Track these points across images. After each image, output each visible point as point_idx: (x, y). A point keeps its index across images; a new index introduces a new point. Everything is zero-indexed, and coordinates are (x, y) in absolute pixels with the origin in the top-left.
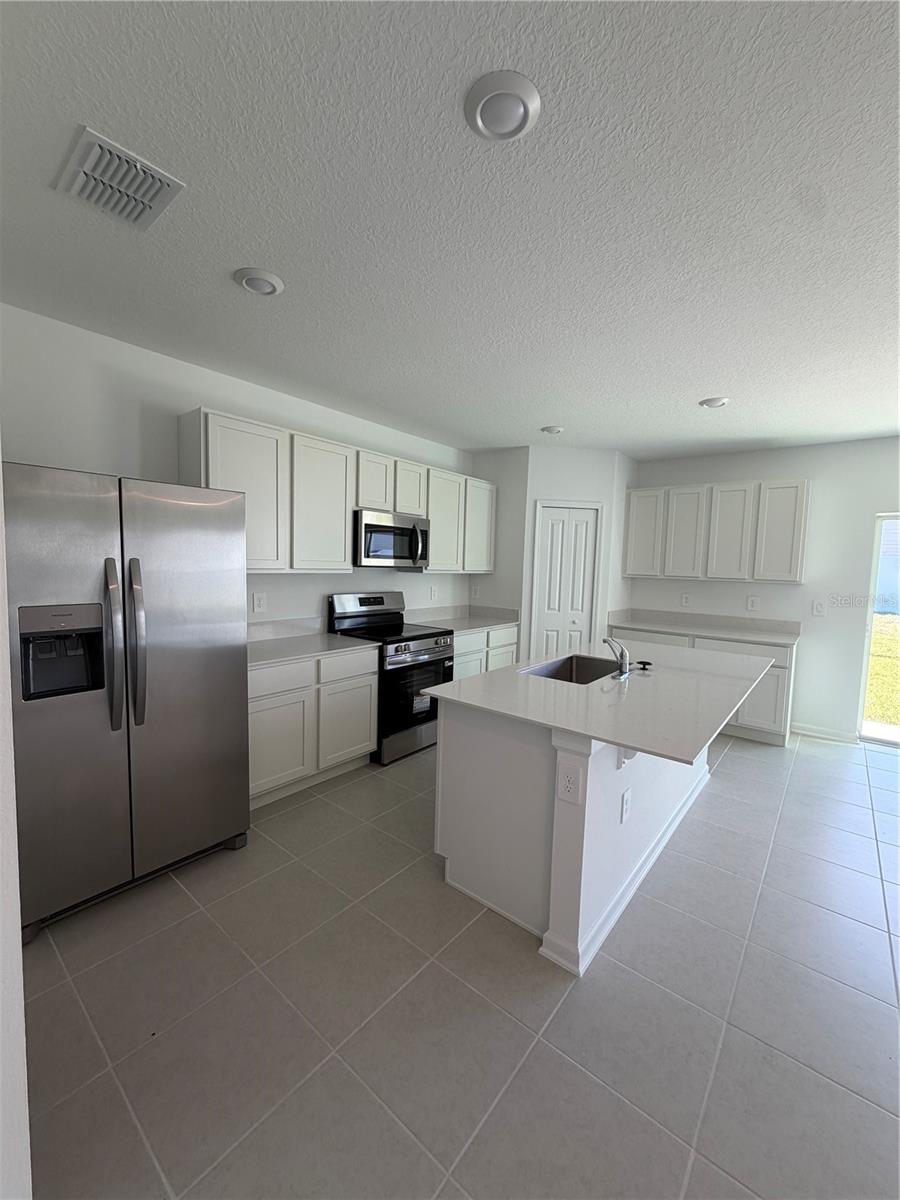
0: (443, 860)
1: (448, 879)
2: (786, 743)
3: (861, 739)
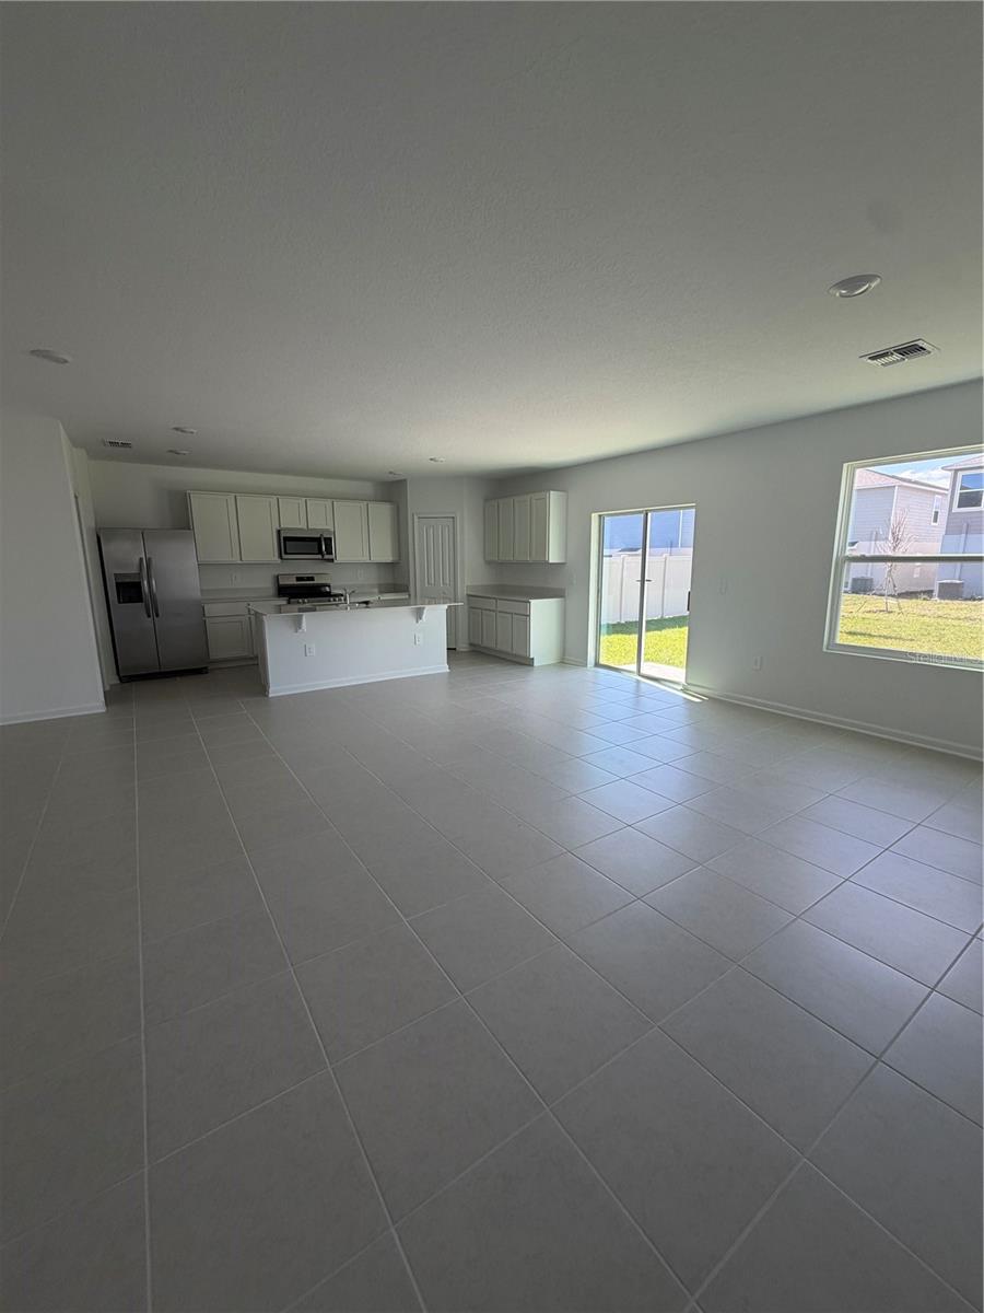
2: (535, 664)
3: (597, 664)
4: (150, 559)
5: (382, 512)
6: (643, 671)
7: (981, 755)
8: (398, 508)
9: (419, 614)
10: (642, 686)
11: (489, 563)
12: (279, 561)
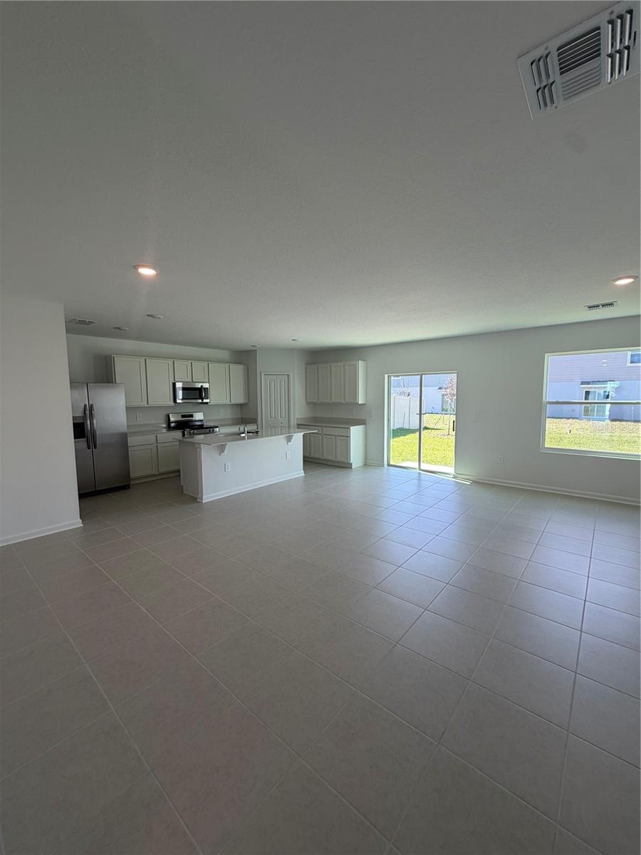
0: (182, 487)
1: (184, 492)
2: (353, 467)
3: (389, 465)
4: (92, 405)
5: (237, 370)
6: (422, 468)
7: (639, 502)
8: (248, 368)
9: (289, 439)
10: (422, 476)
11: (308, 403)
12: (173, 404)
